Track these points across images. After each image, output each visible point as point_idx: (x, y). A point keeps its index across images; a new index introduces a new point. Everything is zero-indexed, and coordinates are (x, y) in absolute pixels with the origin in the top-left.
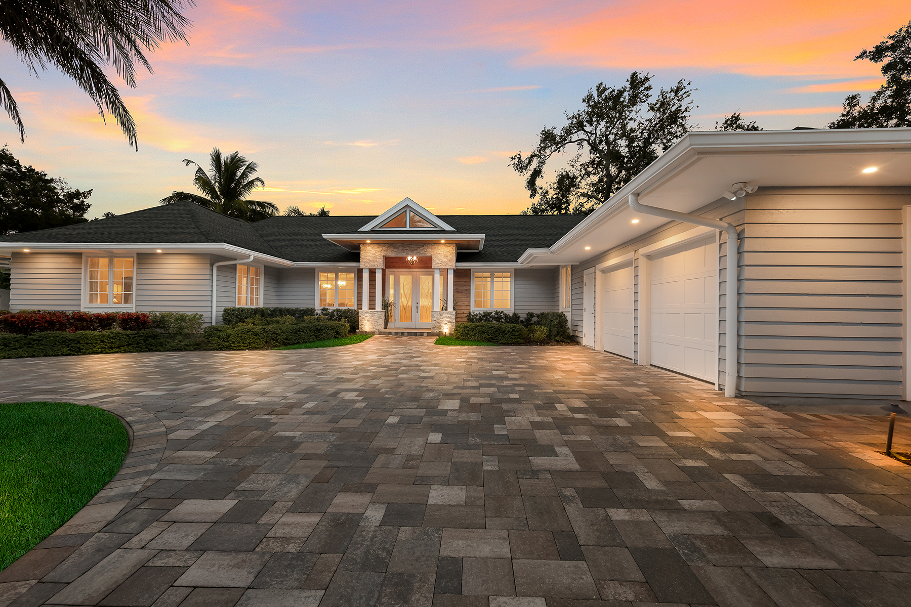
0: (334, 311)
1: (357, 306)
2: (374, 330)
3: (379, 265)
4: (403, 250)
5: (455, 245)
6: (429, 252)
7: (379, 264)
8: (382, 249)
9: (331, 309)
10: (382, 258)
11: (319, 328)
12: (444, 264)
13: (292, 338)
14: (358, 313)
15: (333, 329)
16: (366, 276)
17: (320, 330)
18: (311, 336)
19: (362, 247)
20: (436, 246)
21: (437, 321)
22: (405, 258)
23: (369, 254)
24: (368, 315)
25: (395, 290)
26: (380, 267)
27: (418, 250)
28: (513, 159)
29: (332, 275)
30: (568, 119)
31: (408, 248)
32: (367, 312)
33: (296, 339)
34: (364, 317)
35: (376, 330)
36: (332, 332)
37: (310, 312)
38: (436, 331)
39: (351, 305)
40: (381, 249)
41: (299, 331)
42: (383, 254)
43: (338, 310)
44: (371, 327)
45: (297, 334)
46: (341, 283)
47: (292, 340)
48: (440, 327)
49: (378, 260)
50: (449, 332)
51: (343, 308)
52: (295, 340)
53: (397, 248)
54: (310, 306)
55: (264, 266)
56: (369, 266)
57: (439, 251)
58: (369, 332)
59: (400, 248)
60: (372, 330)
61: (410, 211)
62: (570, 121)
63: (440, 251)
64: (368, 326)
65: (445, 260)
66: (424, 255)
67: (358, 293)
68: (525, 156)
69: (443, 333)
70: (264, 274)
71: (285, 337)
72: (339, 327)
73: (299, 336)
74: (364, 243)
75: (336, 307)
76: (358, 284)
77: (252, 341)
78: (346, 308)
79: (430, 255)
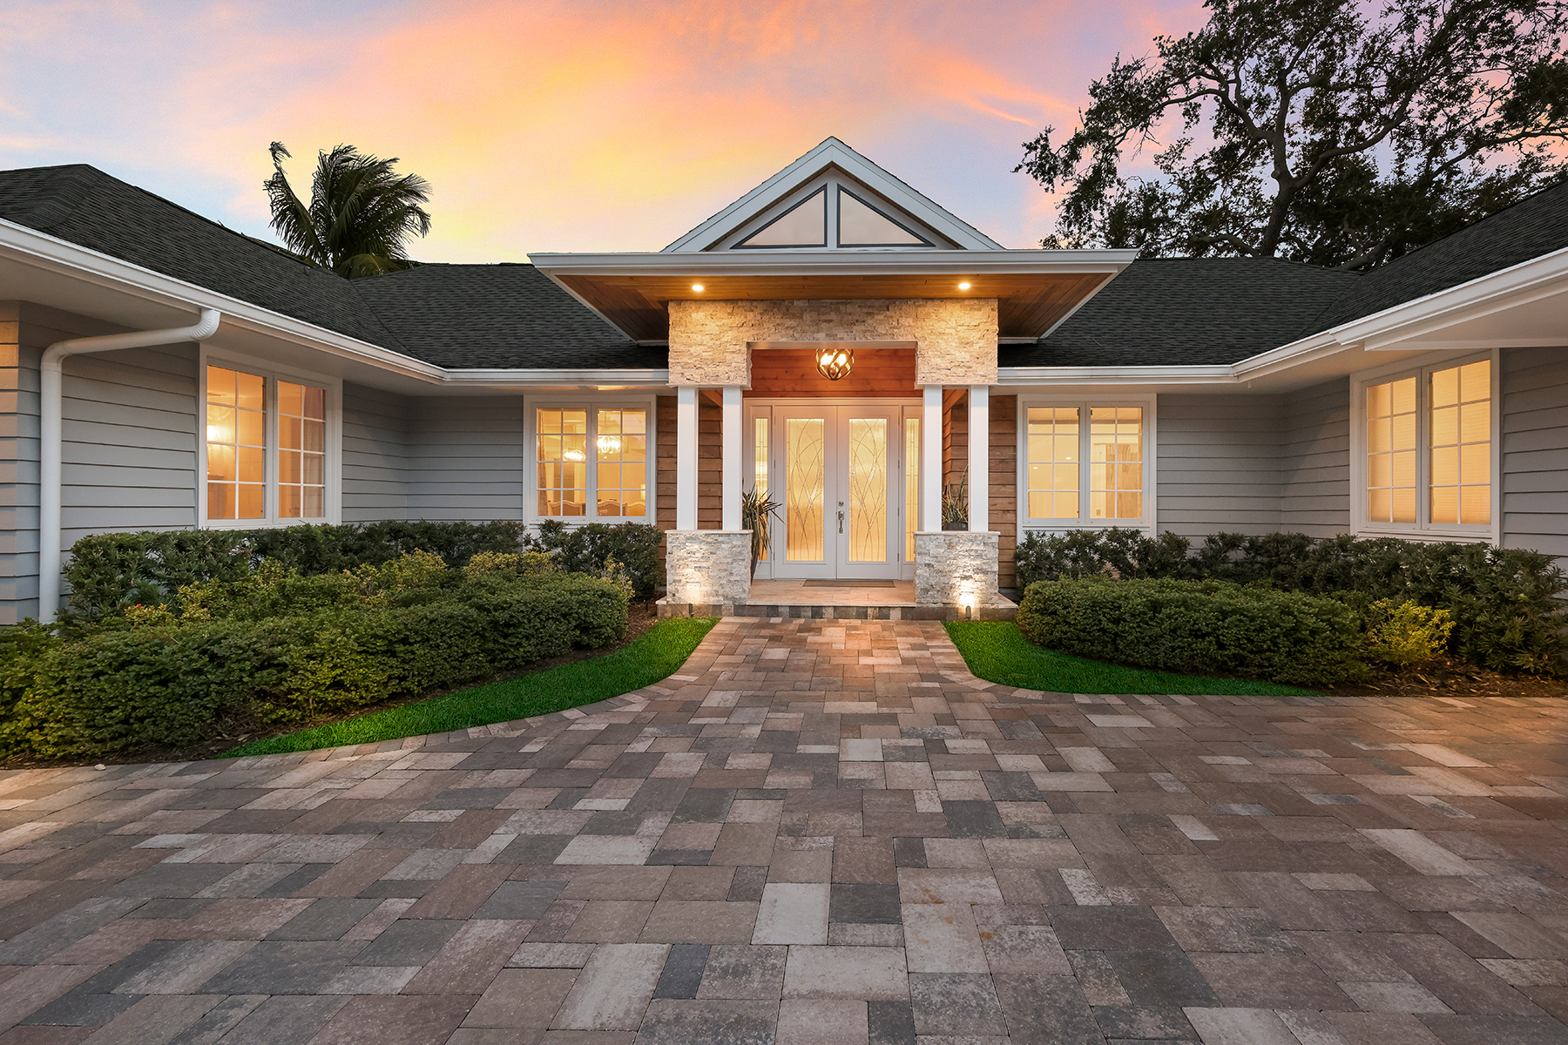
0: (582, 531)
1: (658, 515)
2: (720, 600)
3: (732, 374)
4: (816, 323)
5: (995, 304)
6: (902, 328)
7: (734, 372)
8: (742, 319)
9: (573, 524)
10: (744, 349)
11: (502, 616)
12: (960, 371)
13: (365, 677)
14: (660, 538)
15: (564, 616)
16: (687, 415)
17: (507, 625)
18: (466, 655)
19: (674, 314)
20: (930, 308)
21: (937, 566)
22: (810, 355)
23: (699, 338)
24: (696, 547)
25: (772, 464)
26: (739, 382)
27: (870, 322)
28: (1031, 147)
29: (578, 420)
30: (1163, 54)
31: (833, 316)
32: (692, 539)
33: (390, 678)
34: (683, 553)
35: (726, 597)
36: (563, 628)
37: (504, 535)
38: (932, 602)
39: (639, 512)
40: (738, 320)
41: (405, 641)
42: (747, 335)
43: (594, 529)
44: (708, 588)
45: (393, 654)
46: (608, 444)
47: (367, 689)
48: (946, 589)
49: (729, 357)
50: (979, 606)
51: (614, 521)
52: (386, 684)
53: (793, 316)
54: (505, 516)
55: (345, 382)
56: (700, 378)
57: (940, 326)
58: (699, 608)
59: (807, 317)
60: (713, 600)
61: (840, 188)
62: (1164, 60)
63: (943, 325)
64: (697, 588)
65: (962, 355)
66: (888, 339)
67: (659, 472)
68: (1057, 145)
69: (956, 610)
70: (345, 410)
71: (325, 674)
72: (589, 604)
73: (404, 661)
74: (686, 300)
75: (592, 518)
76: (658, 446)
77: (140, 713)
78: (621, 520)
79: (910, 339)
